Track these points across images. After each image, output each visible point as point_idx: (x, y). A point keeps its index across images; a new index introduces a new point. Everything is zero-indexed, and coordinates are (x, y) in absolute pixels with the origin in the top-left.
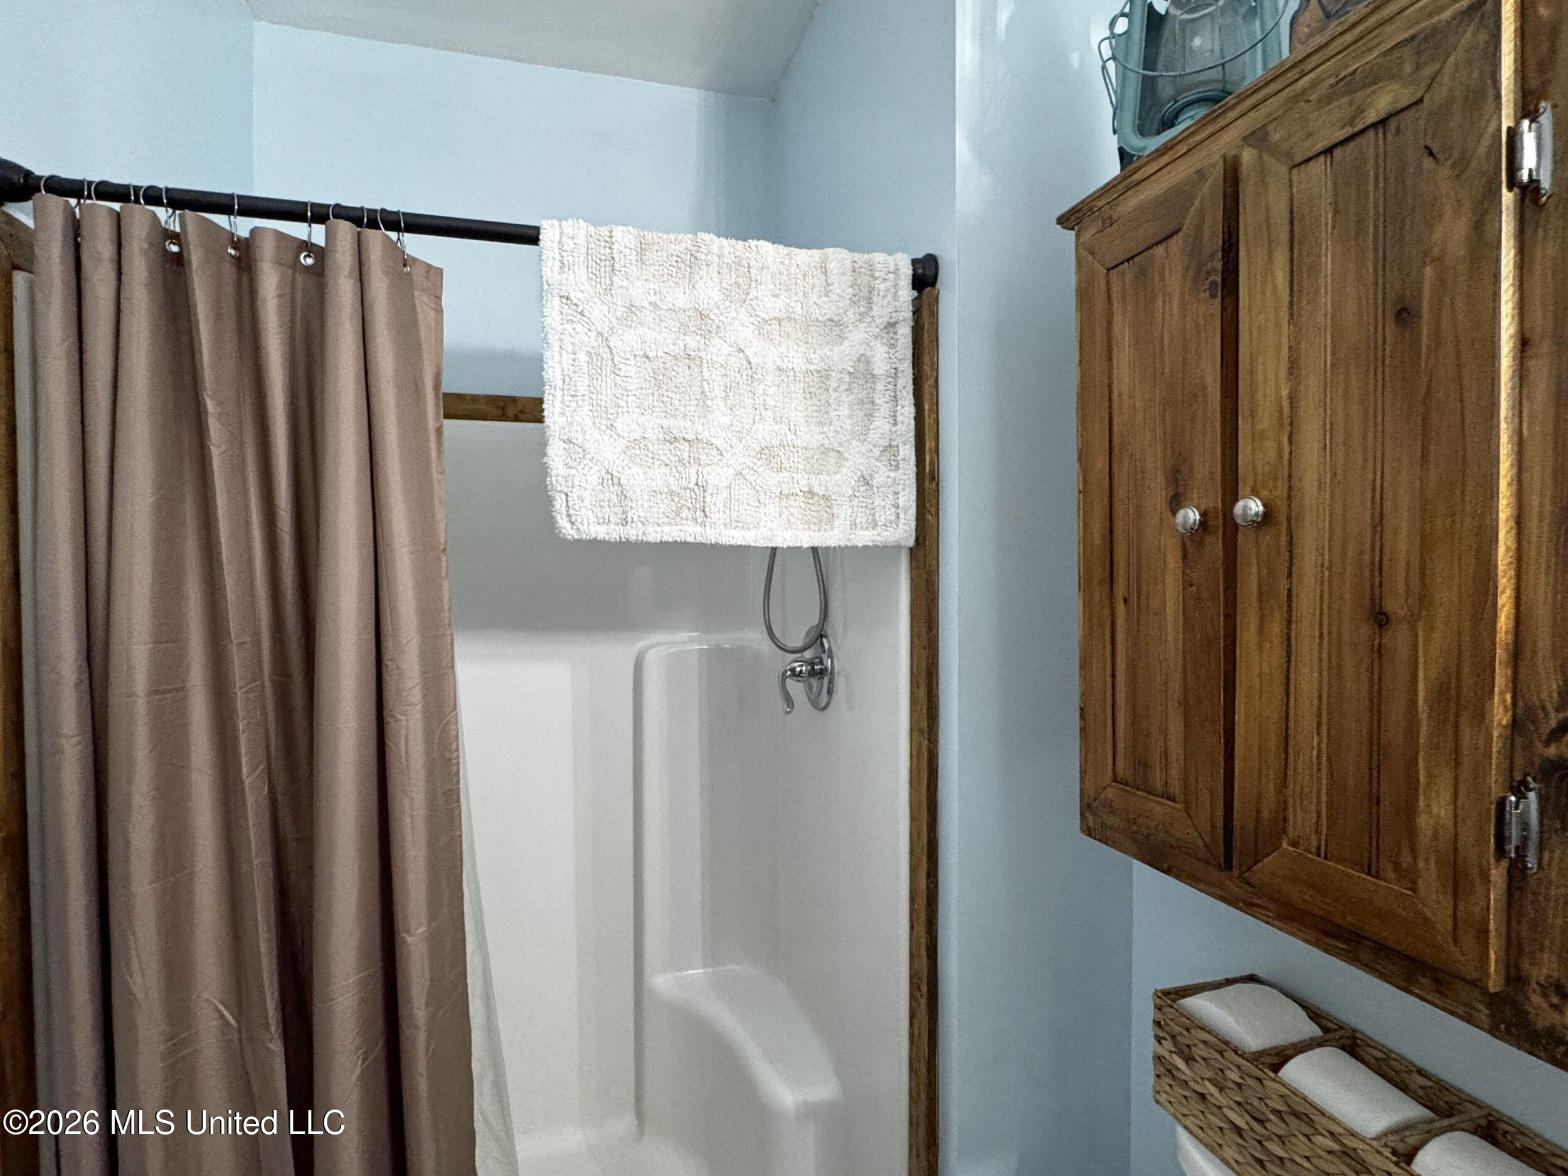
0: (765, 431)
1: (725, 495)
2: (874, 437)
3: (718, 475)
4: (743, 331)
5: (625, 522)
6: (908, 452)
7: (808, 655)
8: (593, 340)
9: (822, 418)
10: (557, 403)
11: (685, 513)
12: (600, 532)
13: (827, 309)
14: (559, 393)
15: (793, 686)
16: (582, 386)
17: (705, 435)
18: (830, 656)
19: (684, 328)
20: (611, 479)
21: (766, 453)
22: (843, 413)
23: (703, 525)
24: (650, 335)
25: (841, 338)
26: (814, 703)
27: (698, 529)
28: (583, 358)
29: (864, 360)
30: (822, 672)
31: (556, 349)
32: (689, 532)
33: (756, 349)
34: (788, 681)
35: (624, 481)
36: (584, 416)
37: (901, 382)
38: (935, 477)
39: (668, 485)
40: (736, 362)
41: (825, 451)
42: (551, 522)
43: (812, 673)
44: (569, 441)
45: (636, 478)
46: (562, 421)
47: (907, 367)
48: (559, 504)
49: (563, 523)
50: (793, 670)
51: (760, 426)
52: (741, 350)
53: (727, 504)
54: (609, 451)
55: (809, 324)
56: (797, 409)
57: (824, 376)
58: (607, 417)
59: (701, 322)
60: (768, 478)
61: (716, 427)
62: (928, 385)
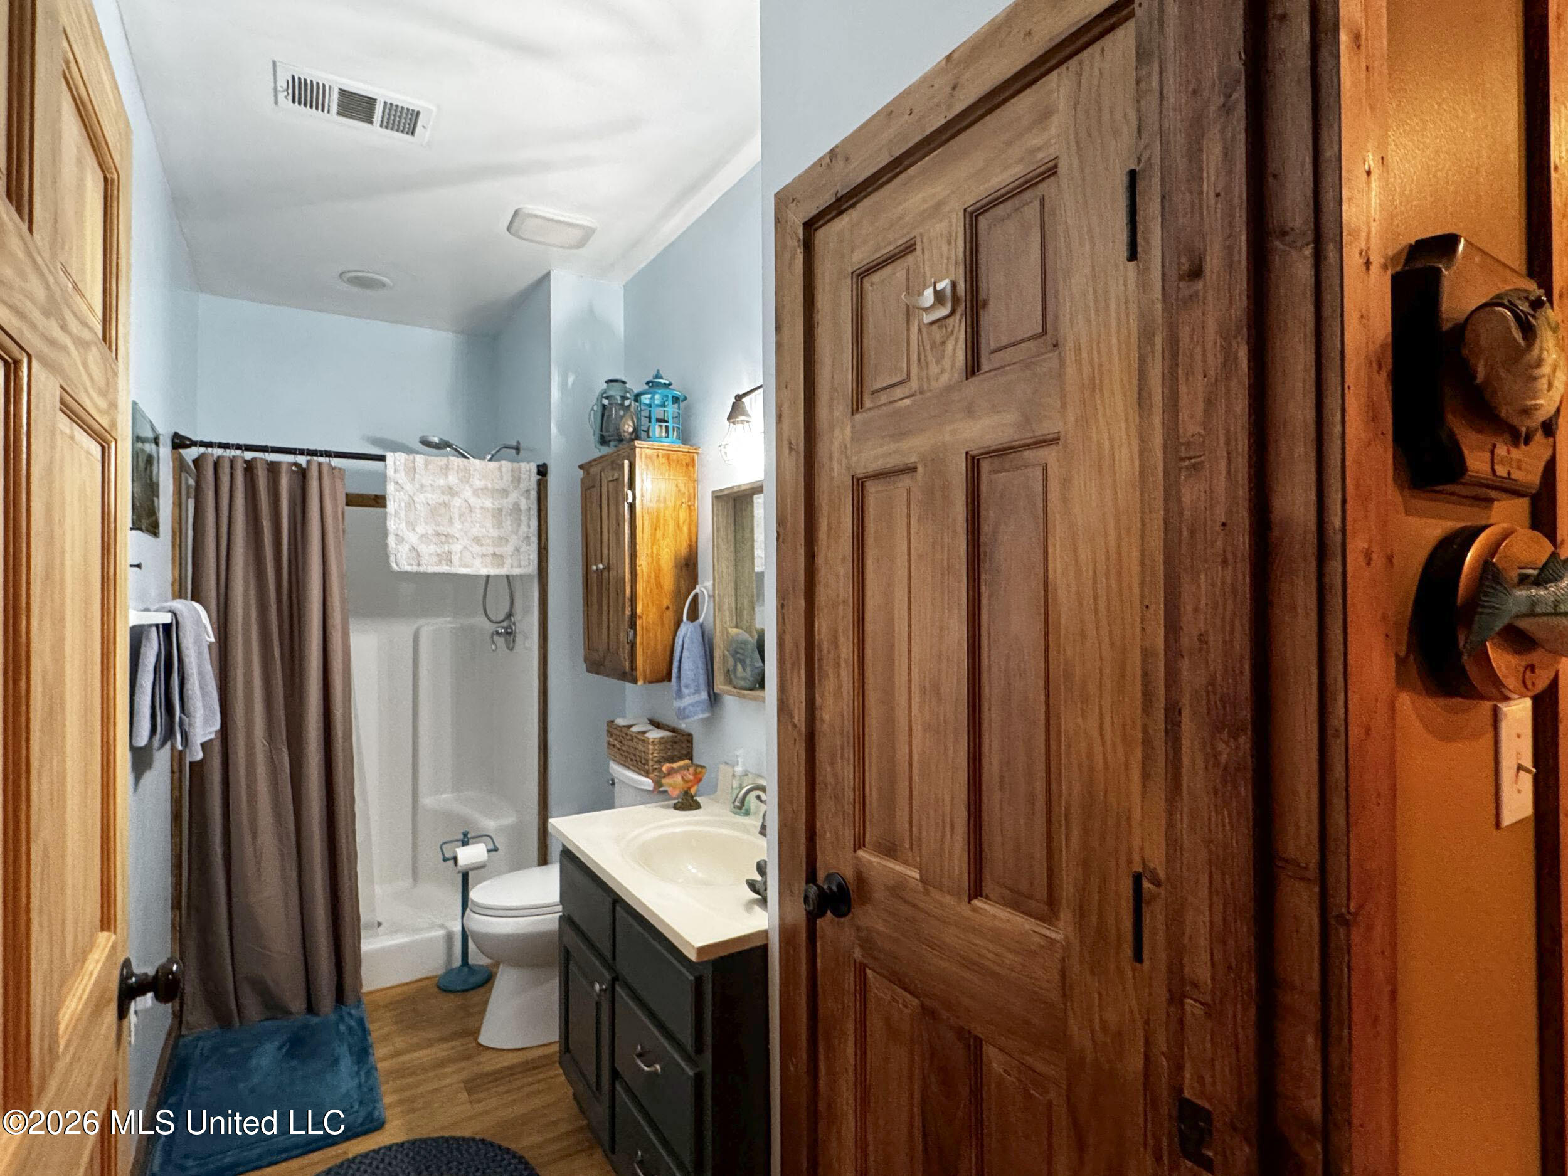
0: (475, 531)
1: (459, 555)
2: (520, 533)
3: (456, 548)
4: (468, 493)
5: (419, 565)
6: (535, 539)
7: (505, 624)
8: (406, 498)
9: (499, 525)
10: (392, 521)
11: (443, 562)
12: (408, 568)
13: (500, 485)
14: (393, 517)
15: (496, 638)
16: (402, 513)
17: (451, 532)
18: (514, 624)
19: (443, 493)
20: (413, 549)
21: (477, 540)
22: (508, 523)
23: (450, 566)
24: (429, 496)
25: (507, 496)
26: (508, 648)
27: (448, 568)
28: (403, 505)
29: (517, 504)
30: (510, 634)
31: (392, 501)
32: (444, 569)
33: (473, 500)
35: (419, 550)
36: (403, 525)
37: (532, 512)
38: (546, 548)
39: (436, 551)
40: (464, 505)
41: (500, 538)
42: (389, 565)
43: (507, 633)
44: (397, 535)
45: (423, 549)
46: (394, 527)
47: (535, 507)
48: (392, 558)
49: (394, 566)
50: (497, 631)
51: (474, 529)
52: (466, 501)
53: (460, 559)
54: (412, 538)
55: (494, 490)
56: (489, 523)
57: (500, 510)
58: (412, 526)
59: (450, 491)
60: (476, 549)
61: (456, 529)
62: (543, 514)
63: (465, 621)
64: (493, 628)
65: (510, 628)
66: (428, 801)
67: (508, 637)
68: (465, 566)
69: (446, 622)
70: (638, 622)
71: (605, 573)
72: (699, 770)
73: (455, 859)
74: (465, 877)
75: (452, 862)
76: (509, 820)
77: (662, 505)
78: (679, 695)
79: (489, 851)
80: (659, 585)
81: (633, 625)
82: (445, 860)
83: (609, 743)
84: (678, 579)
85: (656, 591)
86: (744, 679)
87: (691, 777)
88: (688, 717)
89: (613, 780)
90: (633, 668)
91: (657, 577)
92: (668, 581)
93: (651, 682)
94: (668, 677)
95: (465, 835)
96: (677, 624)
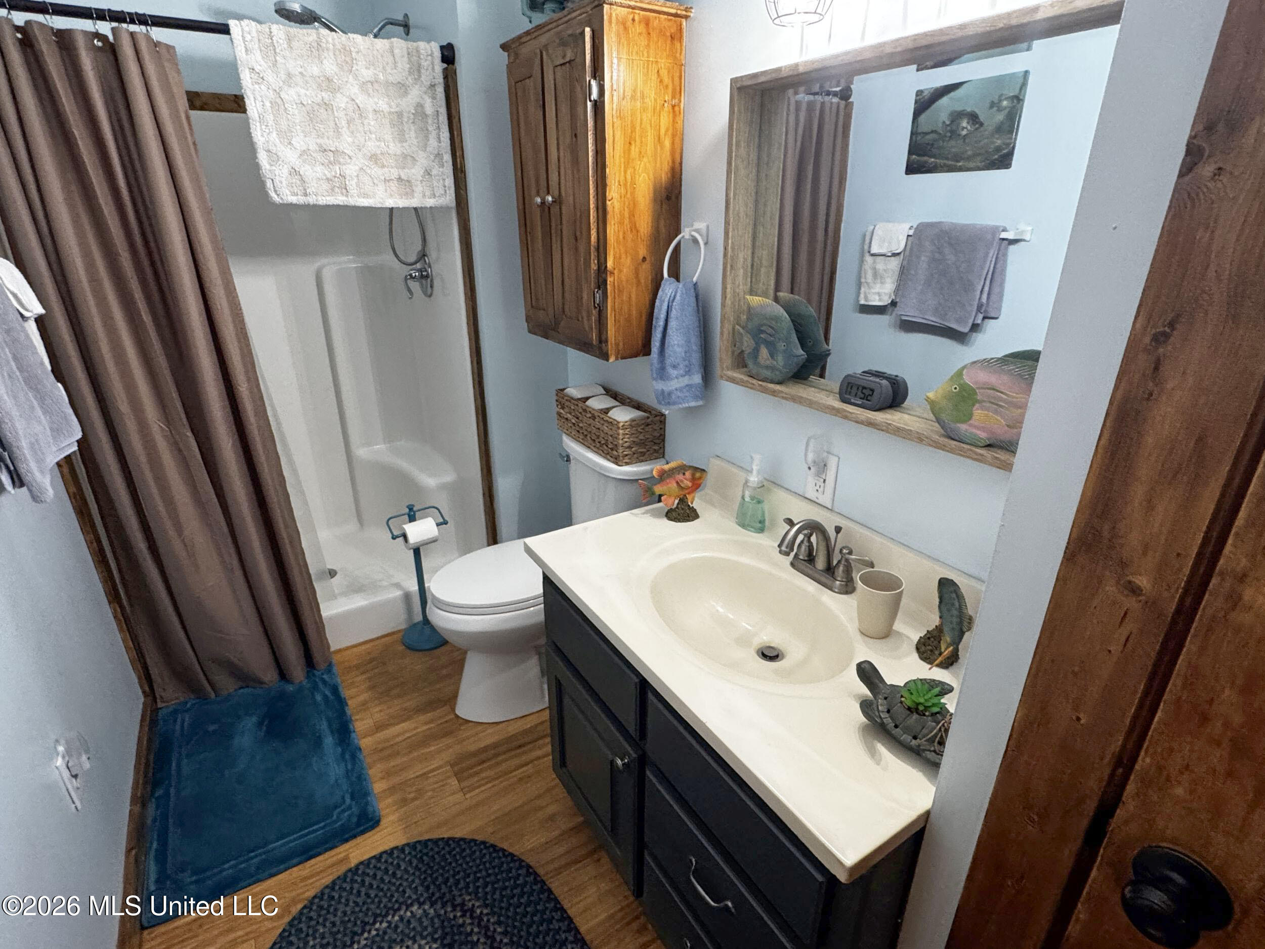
0: (372, 146)
1: (356, 180)
2: (429, 148)
3: (351, 170)
4: (353, 88)
5: (305, 194)
6: (448, 157)
7: (418, 266)
8: (271, 94)
9: (401, 138)
10: (258, 128)
11: (336, 190)
12: (293, 199)
13: (394, 76)
14: (258, 124)
15: (411, 283)
16: (270, 118)
17: (341, 148)
18: (430, 266)
19: (320, 88)
20: (294, 172)
21: (374, 158)
22: (412, 134)
23: (347, 196)
24: (303, 91)
25: (406, 93)
26: (425, 293)
27: (344, 198)
28: (268, 104)
29: (420, 106)
30: (427, 276)
31: (252, 99)
32: (339, 199)
33: (361, 99)
34: (409, 281)
35: (301, 173)
36: (274, 137)
37: (441, 118)
38: (463, 170)
39: (325, 175)
40: (351, 107)
41: (405, 156)
42: (266, 194)
43: (422, 277)
44: (269, 151)
45: (308, 171)
46: (262, 139)
47: (443, 110)
48: (269, 184)
49: (273, 194)
50: (411, 275)
51: (369, 143)
52: (353, 100)
53: (358, 185)
54: (291, 156)
55: (388, 84)
56: (388, 134)
57: (400, 115)
58: (286, 137)
59: (328, 84)
60: (376, 171)
61: (346, 143)
62: (455, 121)
63: (373, 260)
64: (405, 270)
65: (426, 271)
66: (361, 452)
67: (424, 282)
68: (366, 196)
69: (350, 261)
70: (610, 280)
71: (555, 210)
72: (698, 475)
73: (405, 536)
74: (417, 552)
75: (401, 539)
76: (449, 478)
77: (638, 104)
78: (662, 373)
79: (438, 525)
80: (634, 228)
81: (602, 284)
82: (394, 538)
83: (559, 414)
84: (656, 219)
85: (630, 236)
86: (772, 368)
87: (690, 484)
88: (674, 403)
89: (568, 456)
90: (603, 340)
91: (632, 215)
92: (645, 223)
93: (623, 358)
94: (646, 350)
95: (411, 508)
96: (657, 284)
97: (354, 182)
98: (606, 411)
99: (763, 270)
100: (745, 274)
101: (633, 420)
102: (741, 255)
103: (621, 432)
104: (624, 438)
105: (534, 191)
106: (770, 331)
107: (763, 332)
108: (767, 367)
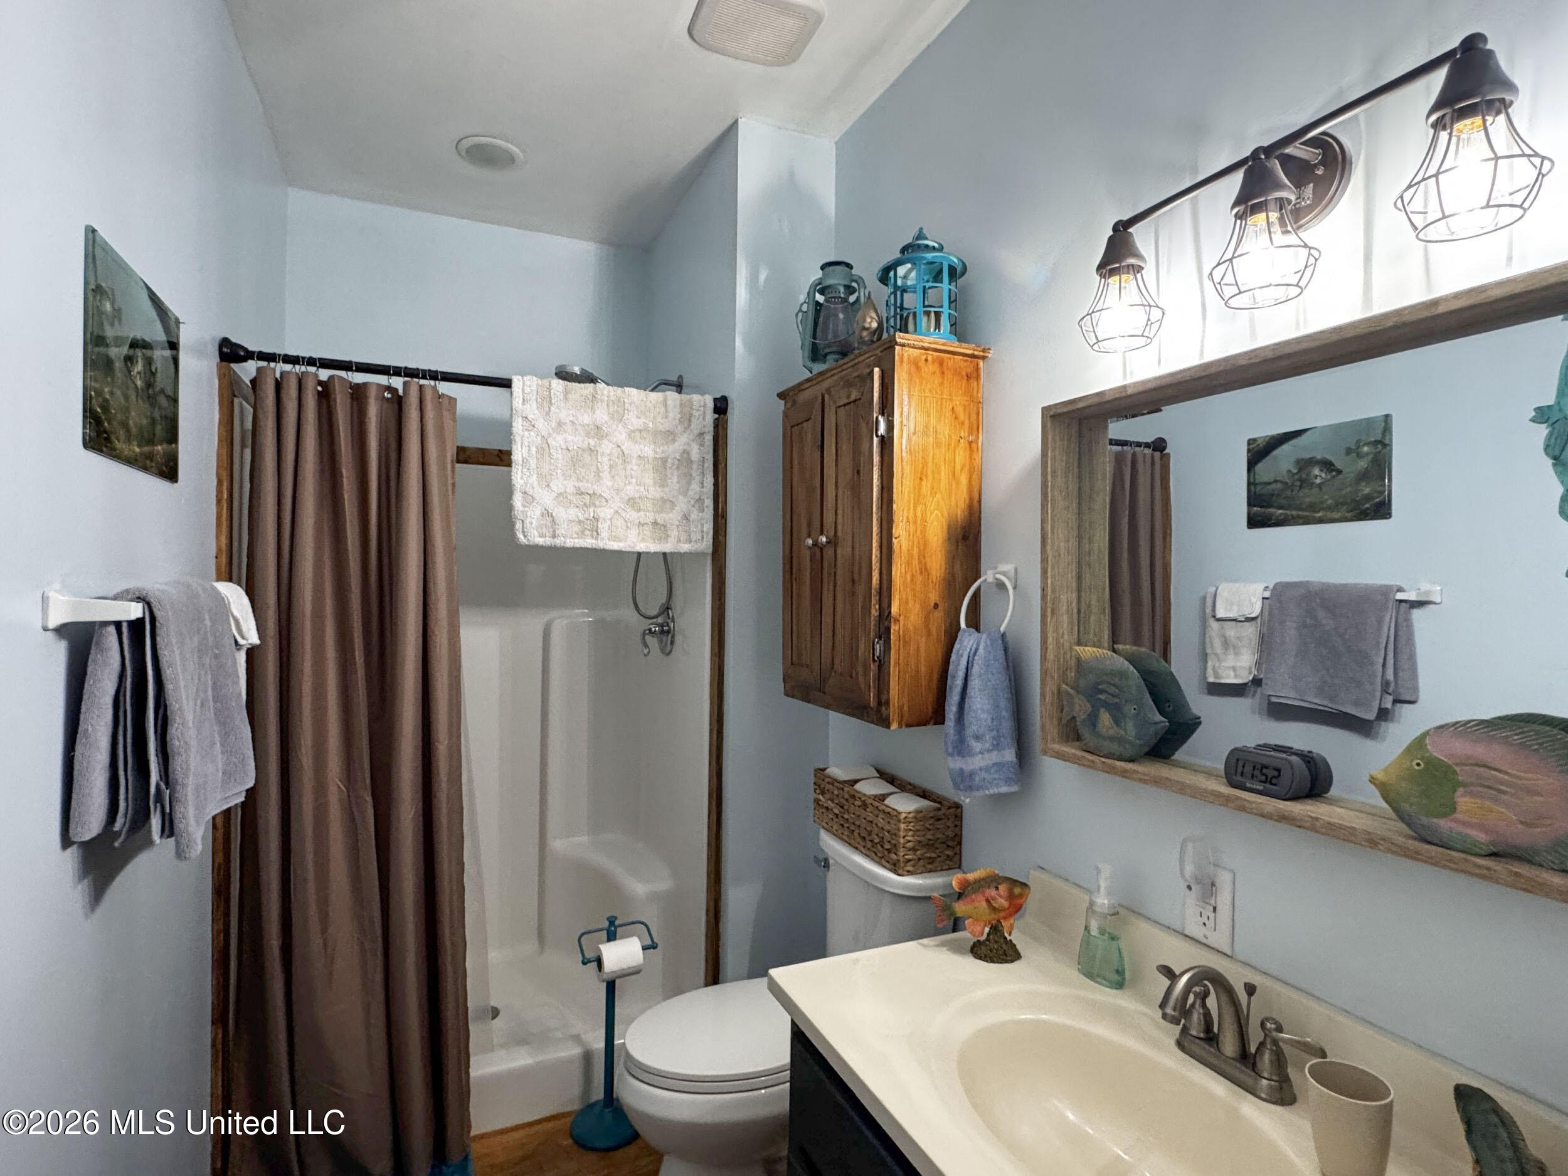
0: (631, 490)
1: (608, 523)
2: (690, 493)
3: (605, 512)
4: (620, 435)
5: (554, 536)
6: (709, 503)
7: (660, 620)
8: (539, 440)
9: (662, 483)
10: (519, 473)
11: (587, 532)
12: (540, 541)
13: (666, 425)
14: (520, 468)
15: (649, 638)
16: (533, 463)
17: (599, 491)
18: (673, 621)
19: (588, 435)
20: (547, 513)
21: (632, 502)
22: (674, 480)
23: (597, 539)
24: (570, 438)
25: (674, 441)
26: (663, 651)
27: (593, 541)
28: (534, 450)
29: (686, 453)
30: (668, 632)
31: (519, 444)
32: (588, 542)
33: (627, 446)
34: (647, 637)
35: (554, 514)
36: (534, 479)
37: (706, 465)
38: (724, 516)
39: (577, 516)
40: (616, 452)
41: (664, 501)
42: (514, 535)
43: (662, 632)
44: (525, 493)
45: (563, 514)
46: (522, 482)
47: (710, 457)
48: (518, 525)
49: (520, 536)
50: (650, 630)
51: (628, 487)
52: (619, 446)
53: (610, 528)
54: (546, 498)
55: (656, 433)
56: (649, 478)
57: (664, 461)
58: (545, 480)
59: (597, 431)
60: (632, 515)
61: (605, 487)
62: (721, 466)
63: (610, 615)
64: (646, 624)
65: (668, 625)
66: (558, 844)
67: (664, 639)
68: (616, 539)
69: (584, 615)
70: (894, 628)
71: (829, 552)
72: (1017, 890)
73: (599, 961)
74: (611, 987)
75: (595, 964)
76: (663, 884)
77: (931, 440)
79: (644, 948)
80: (924, 570)
81: (884, 633)
82: (585, 963)
83: (817, 801)
84: (951, 559)
85: (919, 578)
87: (1006, 904)
88: (978, 788)
89: (826, 860)
90: (883, 702)
91: (922, 555)
92: (937, 564)
93: (908, 725)
95: (612, 921)
96: (952, 636)
97: (606, 526)
98: (882, 798)
99: (1093, 618)
100: (1071, 623)
101: (918, 812)
102: (1063, 597)
103: (902, 826)
104: (906, 836)
105: (804, 531)
106: (1112, 690)
107: (1102, 691)
108: (1112, 739)
